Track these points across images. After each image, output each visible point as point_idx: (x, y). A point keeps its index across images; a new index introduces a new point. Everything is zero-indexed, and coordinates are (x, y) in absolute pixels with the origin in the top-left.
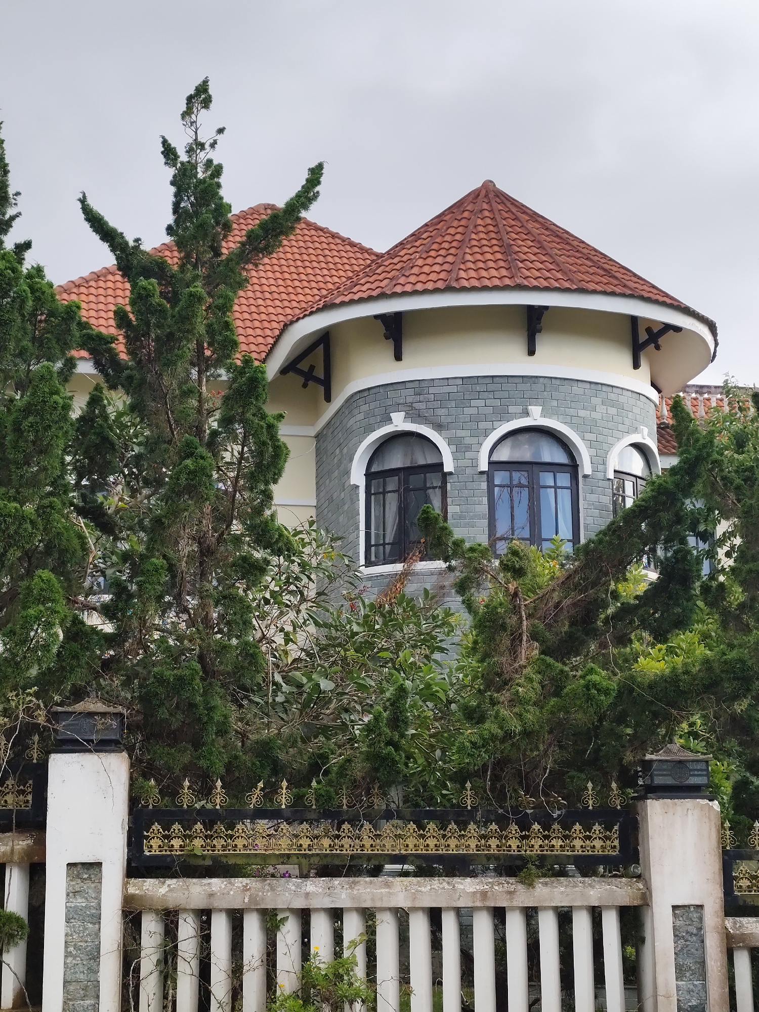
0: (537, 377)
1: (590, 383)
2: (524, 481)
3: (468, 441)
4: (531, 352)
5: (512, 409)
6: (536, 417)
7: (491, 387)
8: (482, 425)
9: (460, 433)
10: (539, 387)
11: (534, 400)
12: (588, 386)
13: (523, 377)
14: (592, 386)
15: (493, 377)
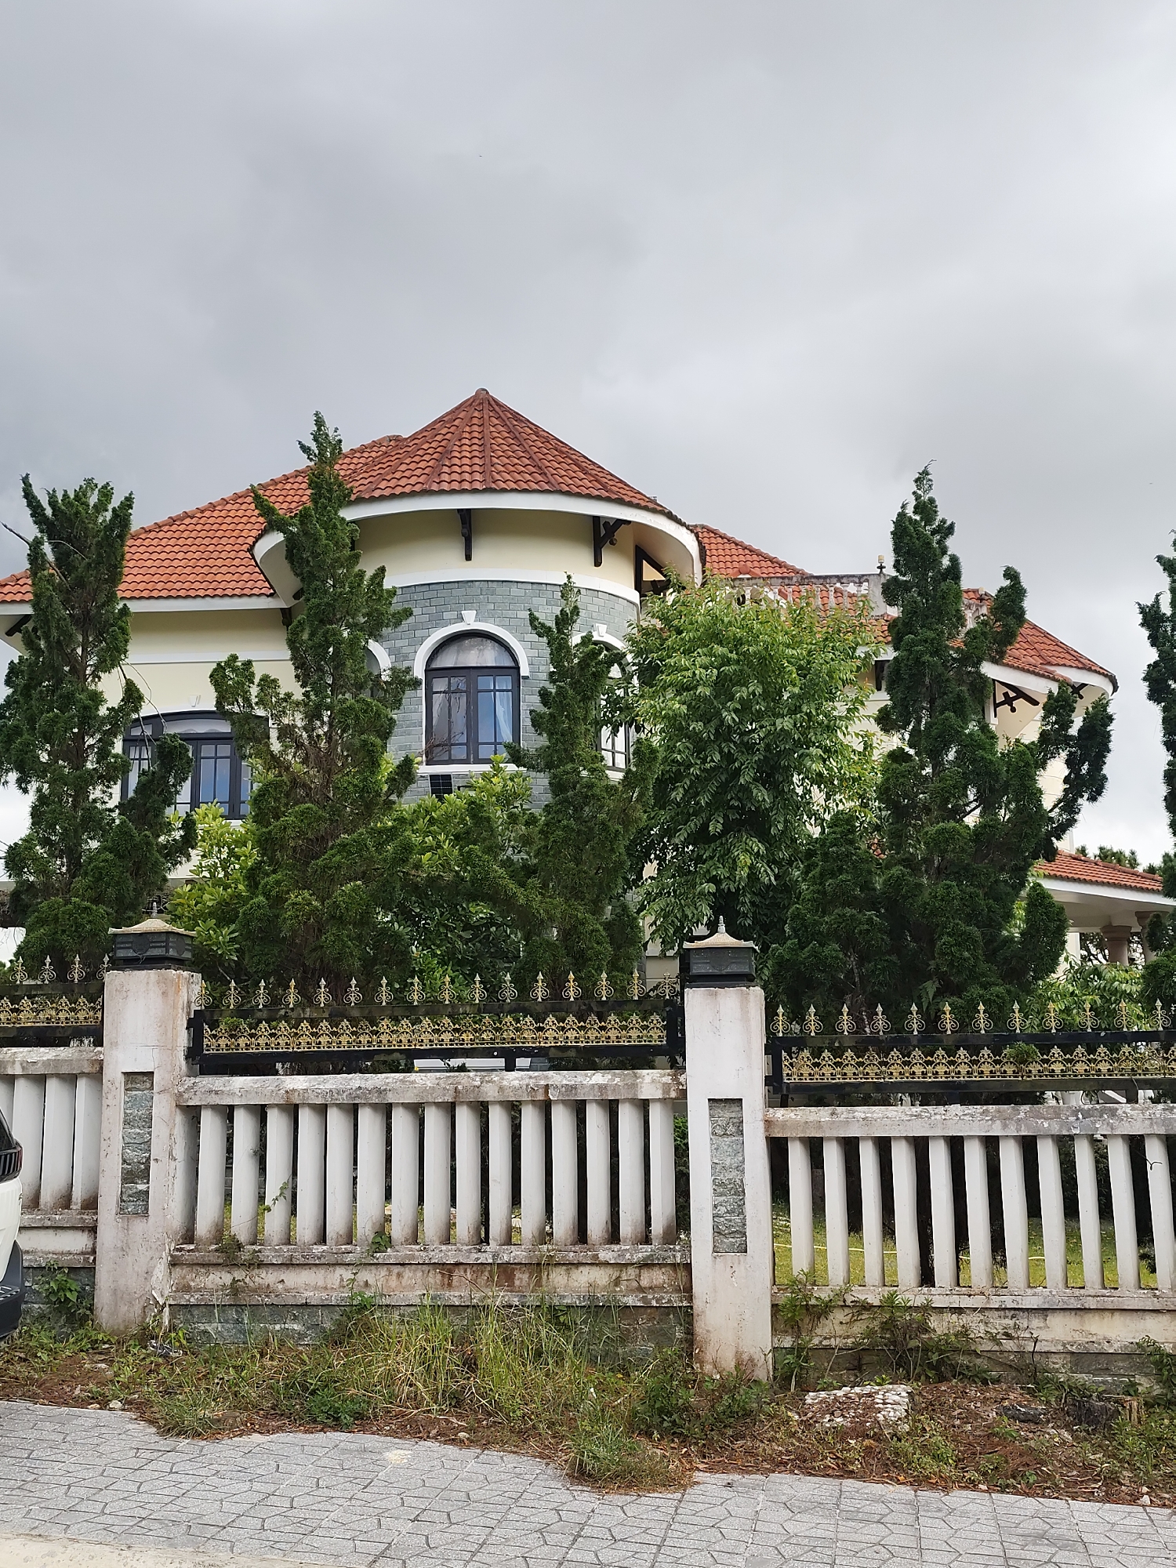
0: (472, 581)
1: (532, 583)
2: (462, 686)
3: (405, 650)
4: (468, 558)
5: (446, 615)
6: (470, 621)
7: (427, 595)
8: (418, 633)
9: (399, 643)
10: (475, 590)
11: (468, 605)
12: (530, 587)
13: (458, 582)
14: (535, 586)
15: (429, 584)
